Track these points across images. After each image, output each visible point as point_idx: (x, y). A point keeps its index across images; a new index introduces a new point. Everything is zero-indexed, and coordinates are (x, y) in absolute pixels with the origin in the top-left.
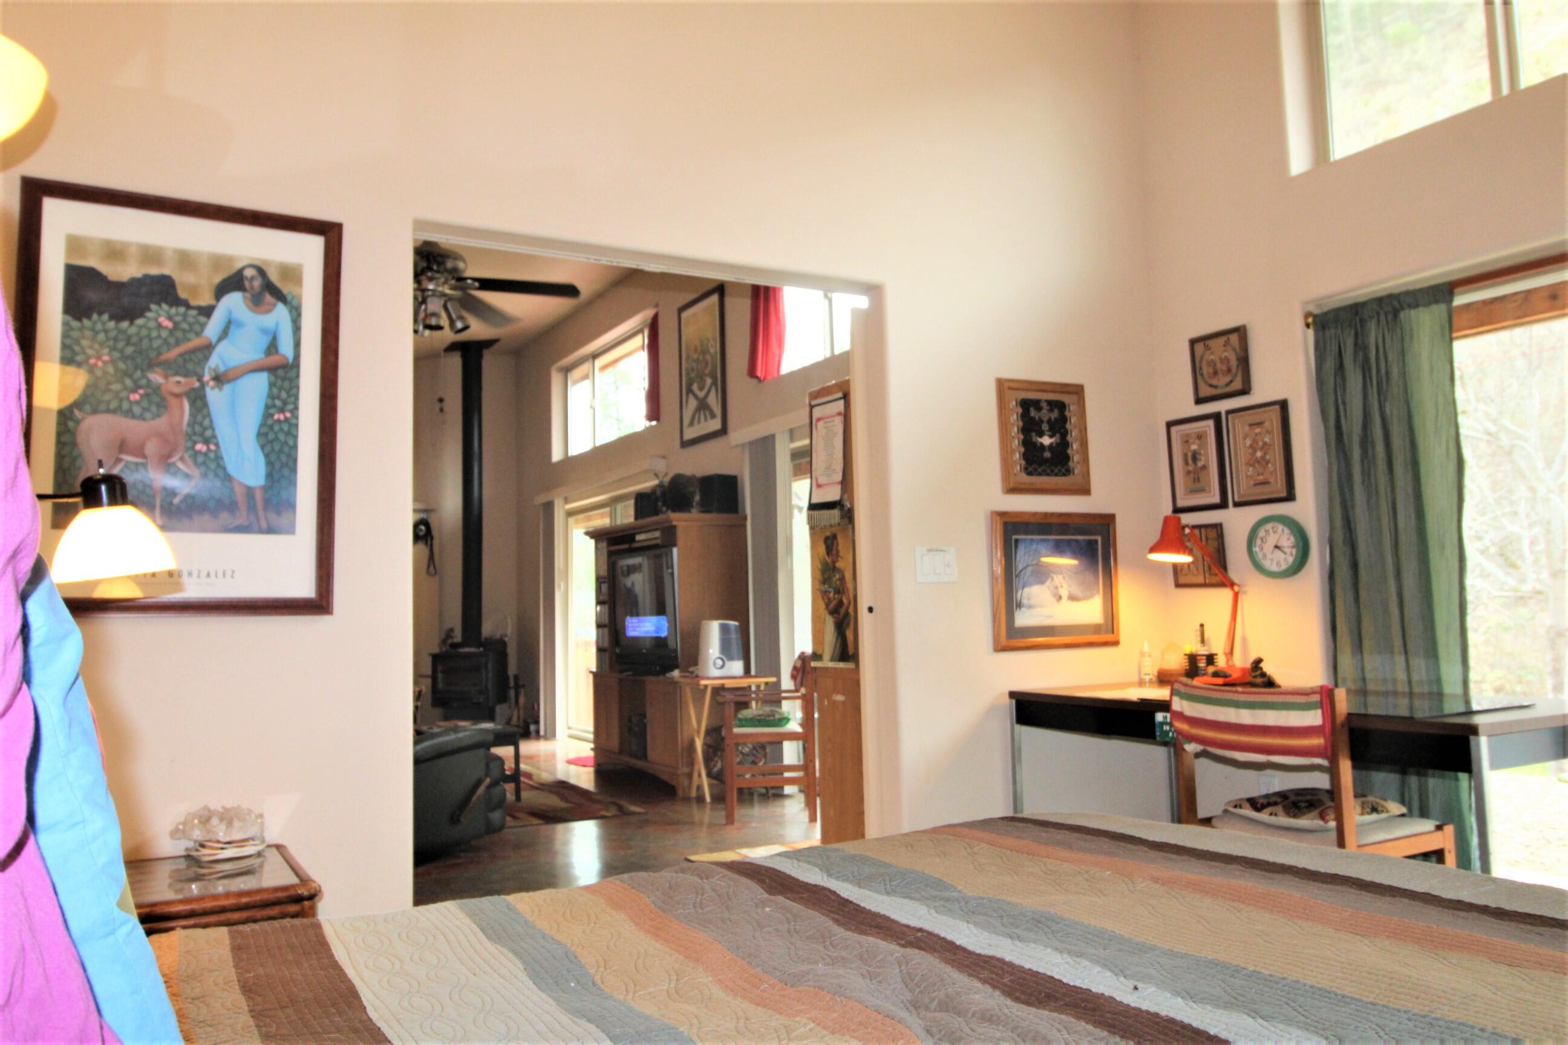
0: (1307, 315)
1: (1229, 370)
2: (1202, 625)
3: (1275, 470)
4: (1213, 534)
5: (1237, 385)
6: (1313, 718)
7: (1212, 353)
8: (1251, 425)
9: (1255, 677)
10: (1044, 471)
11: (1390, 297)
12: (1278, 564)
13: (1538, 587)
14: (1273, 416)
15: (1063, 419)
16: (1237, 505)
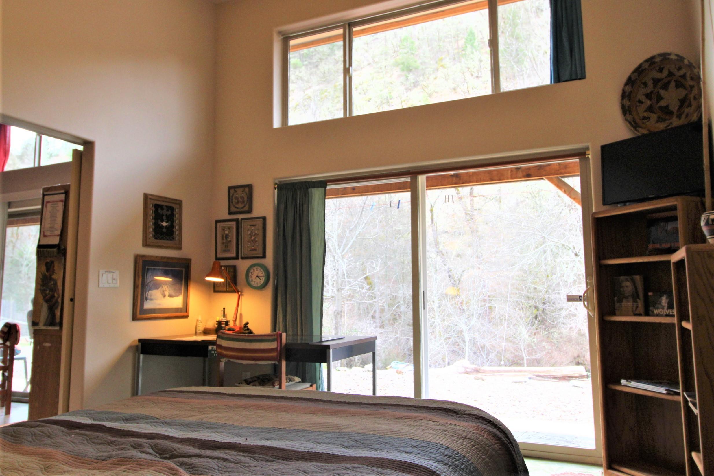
0: (276, 184)
1: (243, 202)
2: (224, 309)
3: (259, 245)
4: (232, 270)
5: (246, 208)
6: (274, 345)
7: (237, 194)
8: (251, 226)
9: (245, 330)
10: (163, 238)
11: (306, 182)
12: (257, 283)
13: (333, 295)
14: (260, 222)
15: (173, 215)
16: (243, 258)
